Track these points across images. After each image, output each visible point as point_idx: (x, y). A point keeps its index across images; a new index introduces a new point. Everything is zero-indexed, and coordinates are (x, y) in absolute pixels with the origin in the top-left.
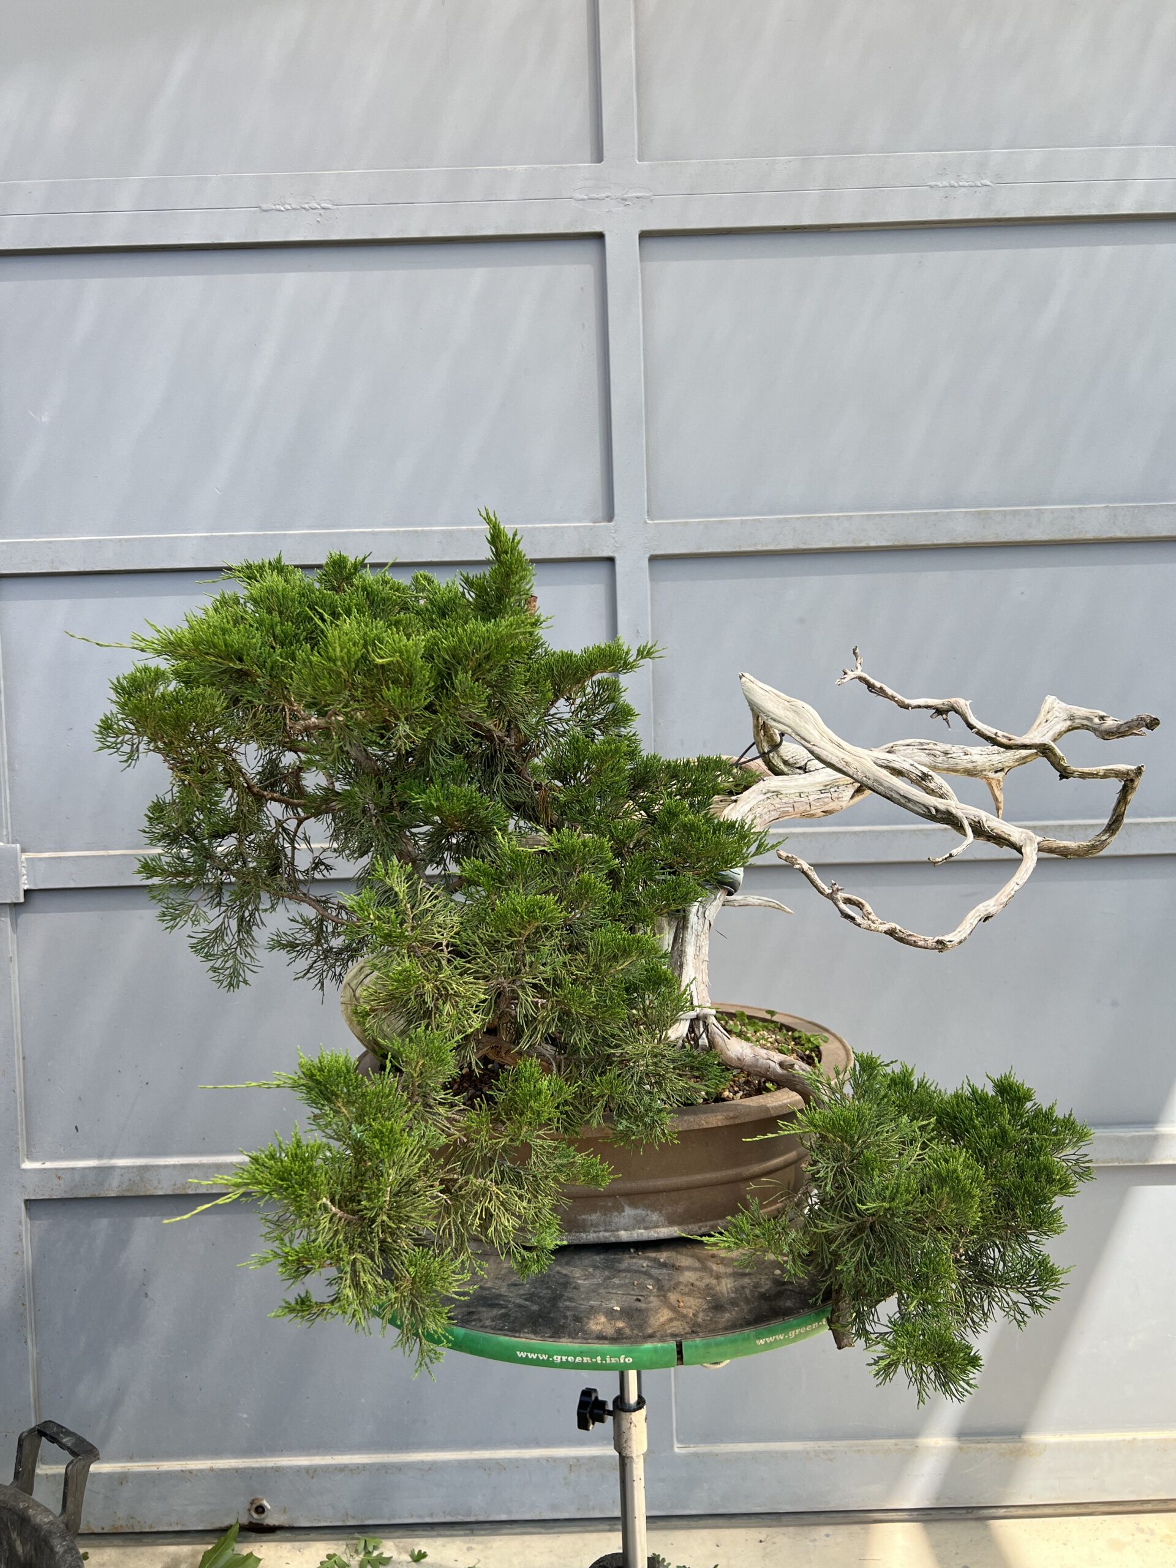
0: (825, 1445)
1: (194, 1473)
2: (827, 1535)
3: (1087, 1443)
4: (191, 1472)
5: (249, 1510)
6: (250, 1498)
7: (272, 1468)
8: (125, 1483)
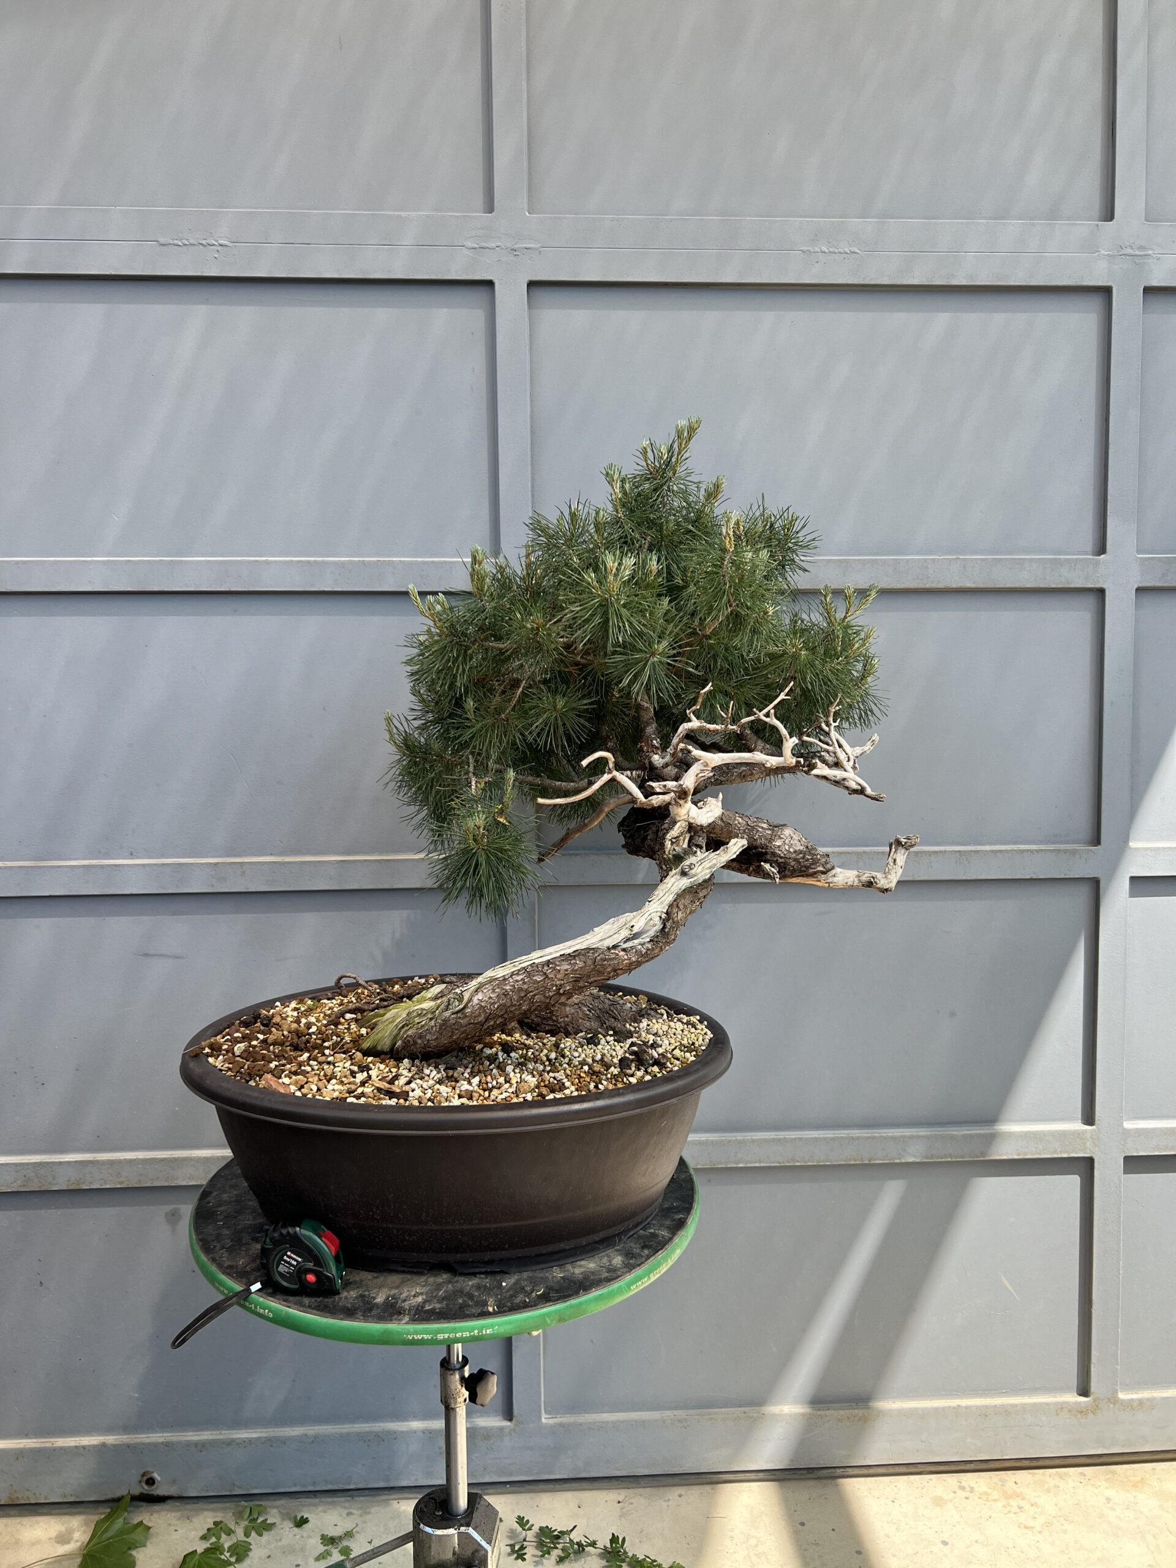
0: (681, 1414)
1: (87, 1448)
2: (680, 1496)
3: (916, 1409)
4: (84, 1447)
5: (140, 1482)
6: (142, 1472)
7: (162, 1443)
8: (20, 1458)
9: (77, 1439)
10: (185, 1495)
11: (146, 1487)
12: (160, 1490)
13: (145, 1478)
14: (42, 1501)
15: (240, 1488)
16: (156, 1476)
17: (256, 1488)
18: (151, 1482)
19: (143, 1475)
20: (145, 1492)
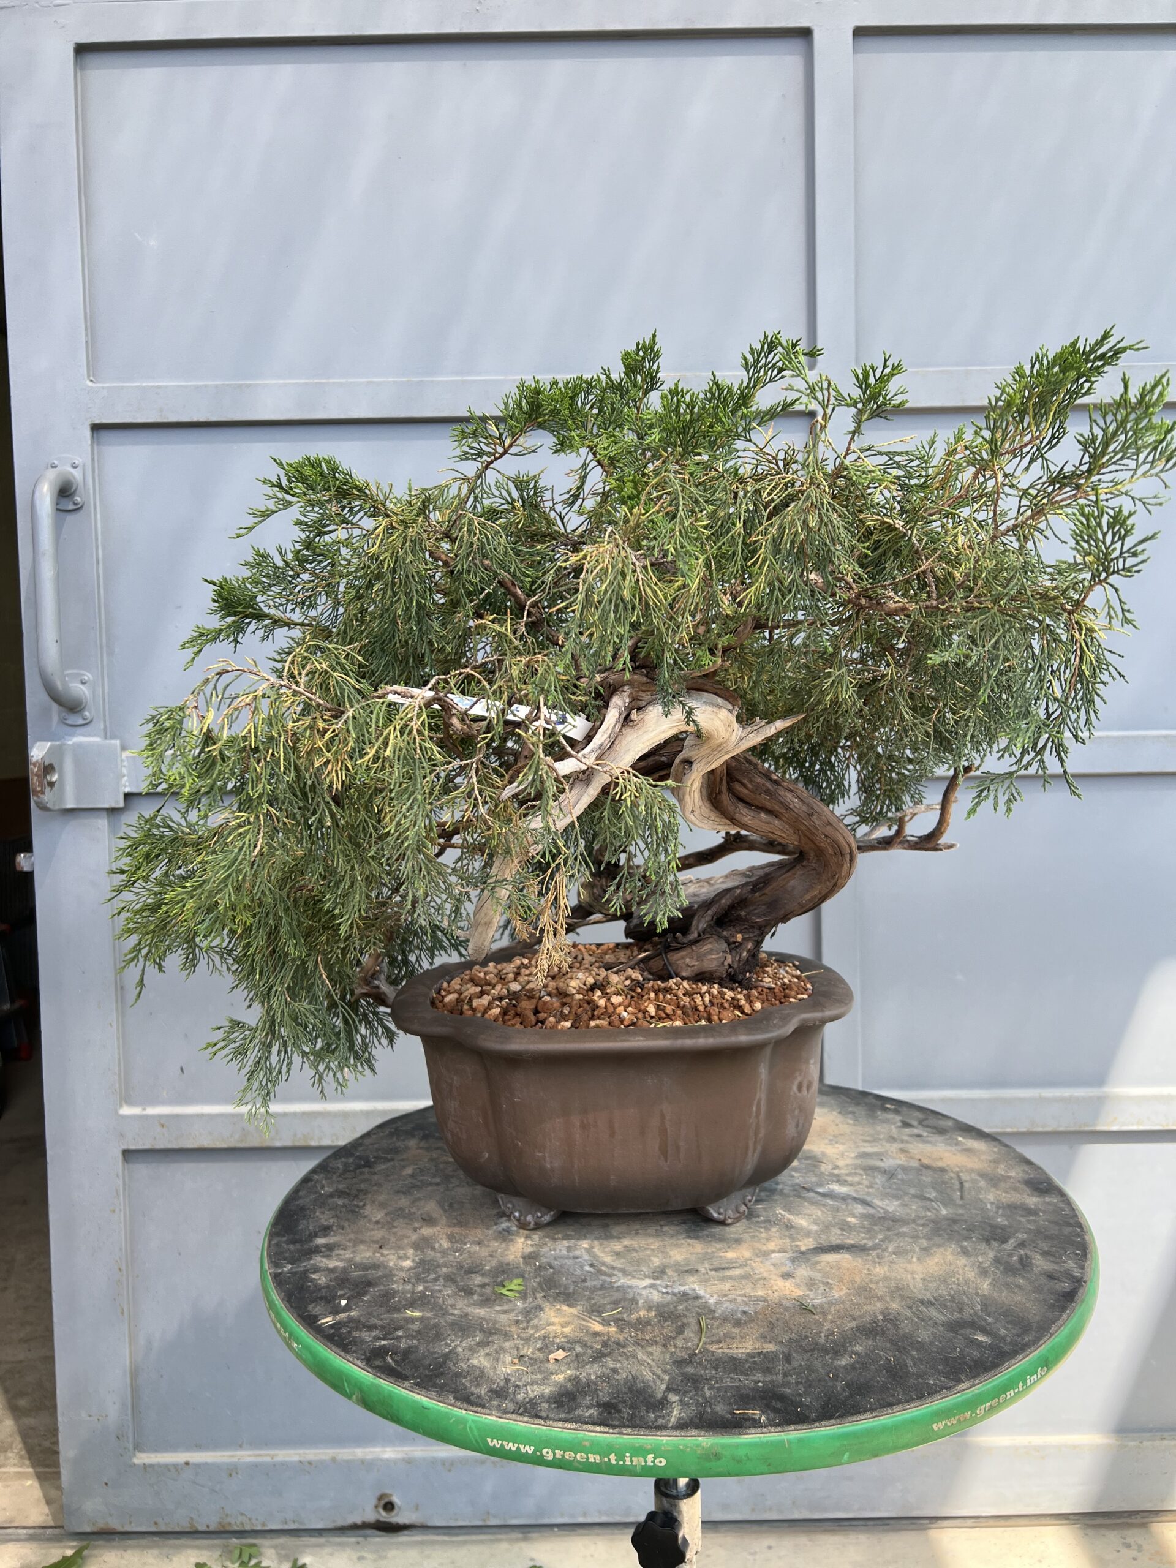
1: (314, 1464)
4: (309, 1462)
5: (376, 1507)
6: (378, 1494)
7: (404, 1460)
8: (234, 1474)
9: (301, 1452)
10: (430, 1524)
11: (383, 1513)
12: (398, 1518)
13: (383, 1502)
14: (259, 1528)
15: (495, 1516)
16: (396, 1499)
17: (515, 1517)
18: (389, 1506)
19: (380, 1498)
20: (382, 1519)
